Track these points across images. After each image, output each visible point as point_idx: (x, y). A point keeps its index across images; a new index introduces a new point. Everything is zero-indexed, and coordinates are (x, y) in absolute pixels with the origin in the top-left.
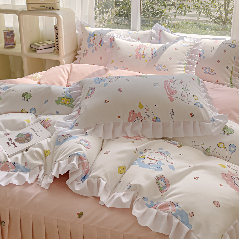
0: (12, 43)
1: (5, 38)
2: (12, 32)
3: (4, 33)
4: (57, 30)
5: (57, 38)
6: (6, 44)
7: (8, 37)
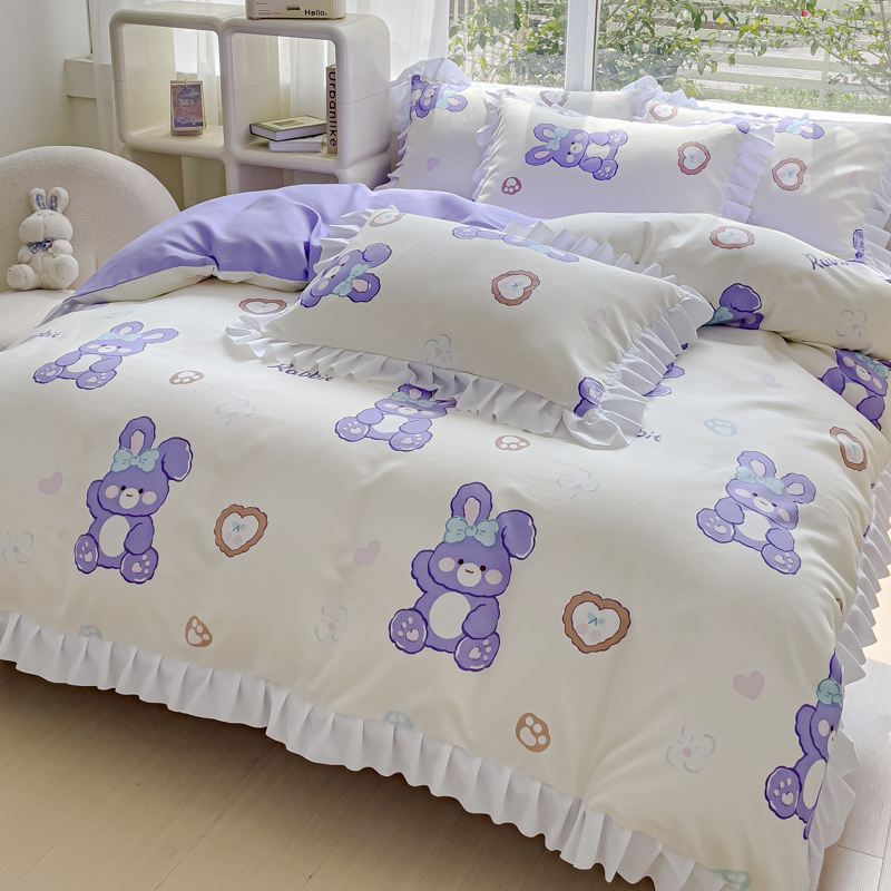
0: (195, 120)
1: (175, 104)
2: (198, 87)
3: (172, 87)
4: (332, 82)
5: (332, 105)
6: (177, 124)
7: (184, 103)
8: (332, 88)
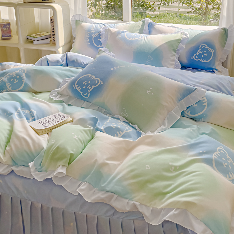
0: (9, 35)
1: (2, 30)
2: (9, 24)
4: (53, 22)
5: (53, 29)
6: (3, 36)
7: (5, 29)
8: (52, 24)
